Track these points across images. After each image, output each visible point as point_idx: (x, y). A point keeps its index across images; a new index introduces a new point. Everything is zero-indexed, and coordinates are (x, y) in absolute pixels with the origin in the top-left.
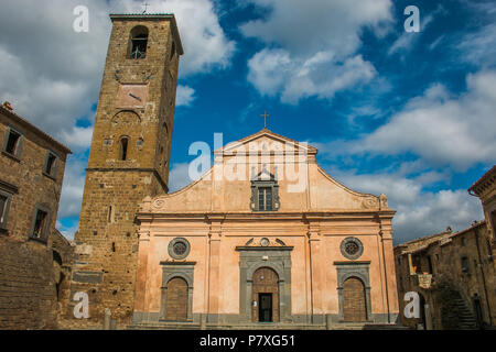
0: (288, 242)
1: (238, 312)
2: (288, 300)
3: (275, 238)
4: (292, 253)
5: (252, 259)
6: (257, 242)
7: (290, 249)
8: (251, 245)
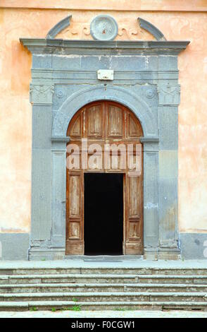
0: (172, 29)
1: (27, 229)
2: (169, 194)
3: (134, 17)
4: (182, 61)
5: (66, 79)
6: (82, 28)
7: (179, 48)
8: (65, 36)
